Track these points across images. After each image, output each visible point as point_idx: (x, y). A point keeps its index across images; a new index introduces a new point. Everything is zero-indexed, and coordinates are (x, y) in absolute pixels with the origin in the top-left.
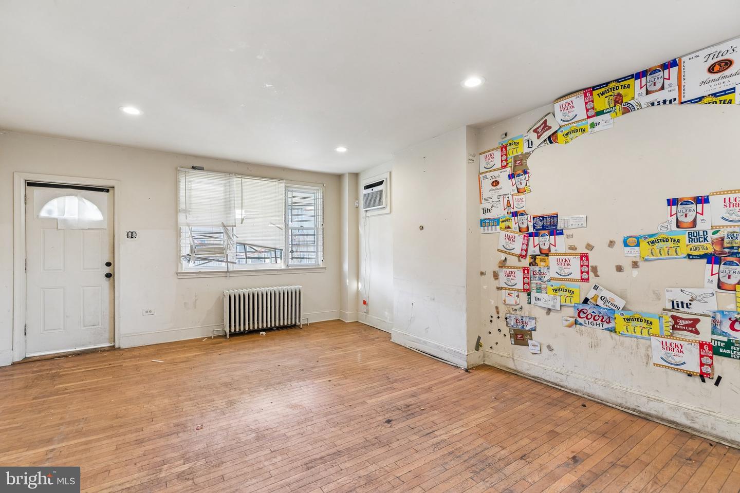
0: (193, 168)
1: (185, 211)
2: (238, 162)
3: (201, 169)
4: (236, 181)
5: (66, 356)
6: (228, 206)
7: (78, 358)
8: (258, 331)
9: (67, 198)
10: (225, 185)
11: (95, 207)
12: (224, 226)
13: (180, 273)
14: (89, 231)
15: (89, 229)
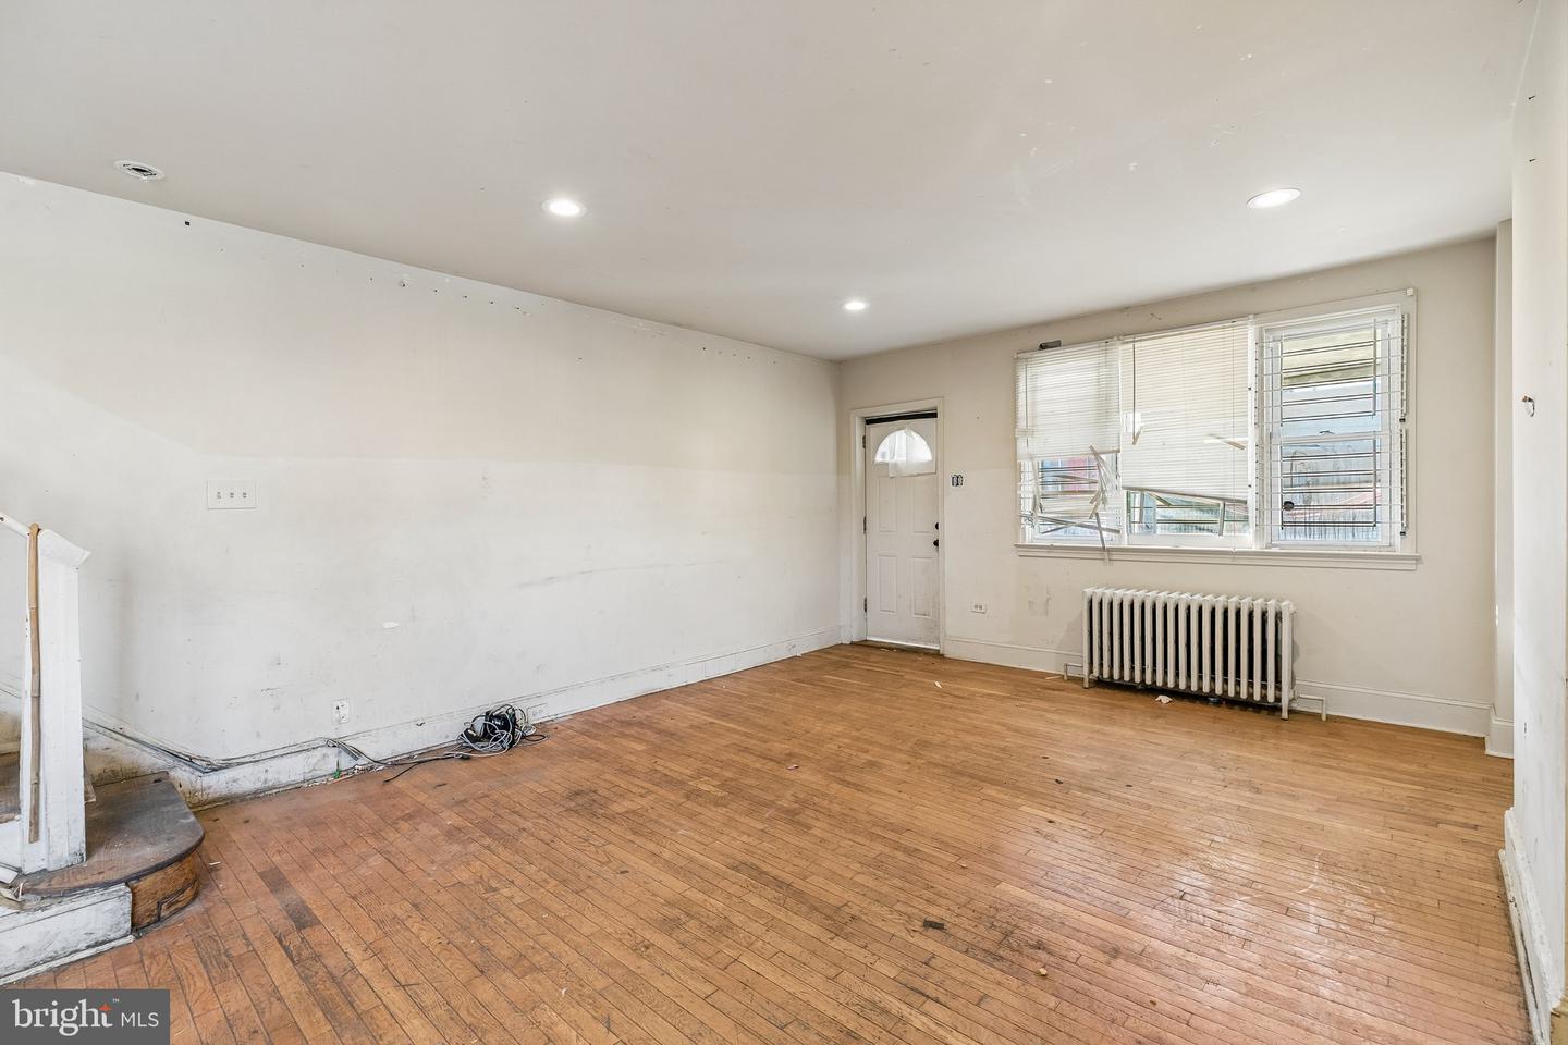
0: (1043, 347)
1: (1025, 432)
2: (1127, 308)
3: (1057, 344)
4: (1122, 351)
5: (890, 648)
6: (1104, 409)
7: (903, 655)
8: (1153, 690)
9: (898, 434)
10: (1098, 367)
11: (924, 443)
12: (1096, 454)
13: (1020, 546)
14: (919, 477)
15: (919, 475)
